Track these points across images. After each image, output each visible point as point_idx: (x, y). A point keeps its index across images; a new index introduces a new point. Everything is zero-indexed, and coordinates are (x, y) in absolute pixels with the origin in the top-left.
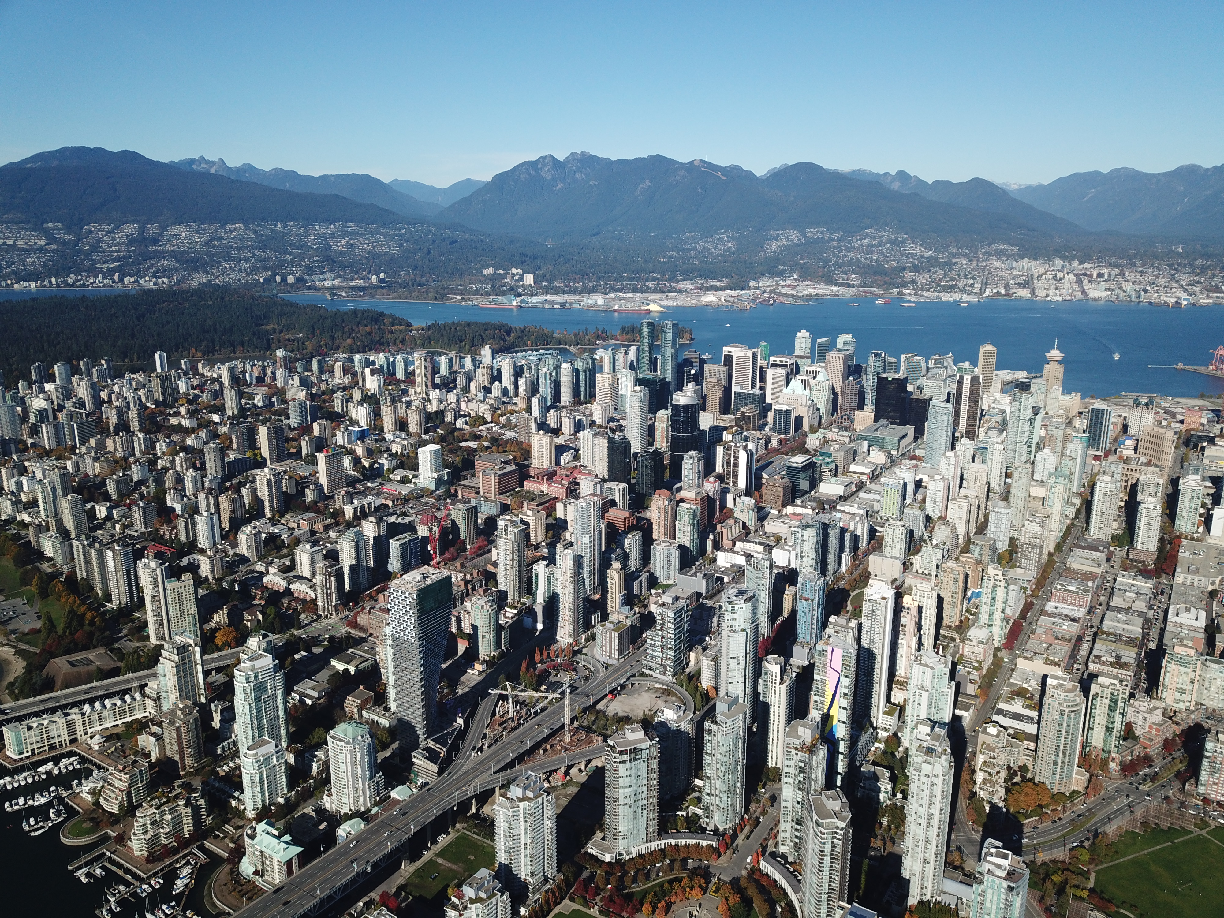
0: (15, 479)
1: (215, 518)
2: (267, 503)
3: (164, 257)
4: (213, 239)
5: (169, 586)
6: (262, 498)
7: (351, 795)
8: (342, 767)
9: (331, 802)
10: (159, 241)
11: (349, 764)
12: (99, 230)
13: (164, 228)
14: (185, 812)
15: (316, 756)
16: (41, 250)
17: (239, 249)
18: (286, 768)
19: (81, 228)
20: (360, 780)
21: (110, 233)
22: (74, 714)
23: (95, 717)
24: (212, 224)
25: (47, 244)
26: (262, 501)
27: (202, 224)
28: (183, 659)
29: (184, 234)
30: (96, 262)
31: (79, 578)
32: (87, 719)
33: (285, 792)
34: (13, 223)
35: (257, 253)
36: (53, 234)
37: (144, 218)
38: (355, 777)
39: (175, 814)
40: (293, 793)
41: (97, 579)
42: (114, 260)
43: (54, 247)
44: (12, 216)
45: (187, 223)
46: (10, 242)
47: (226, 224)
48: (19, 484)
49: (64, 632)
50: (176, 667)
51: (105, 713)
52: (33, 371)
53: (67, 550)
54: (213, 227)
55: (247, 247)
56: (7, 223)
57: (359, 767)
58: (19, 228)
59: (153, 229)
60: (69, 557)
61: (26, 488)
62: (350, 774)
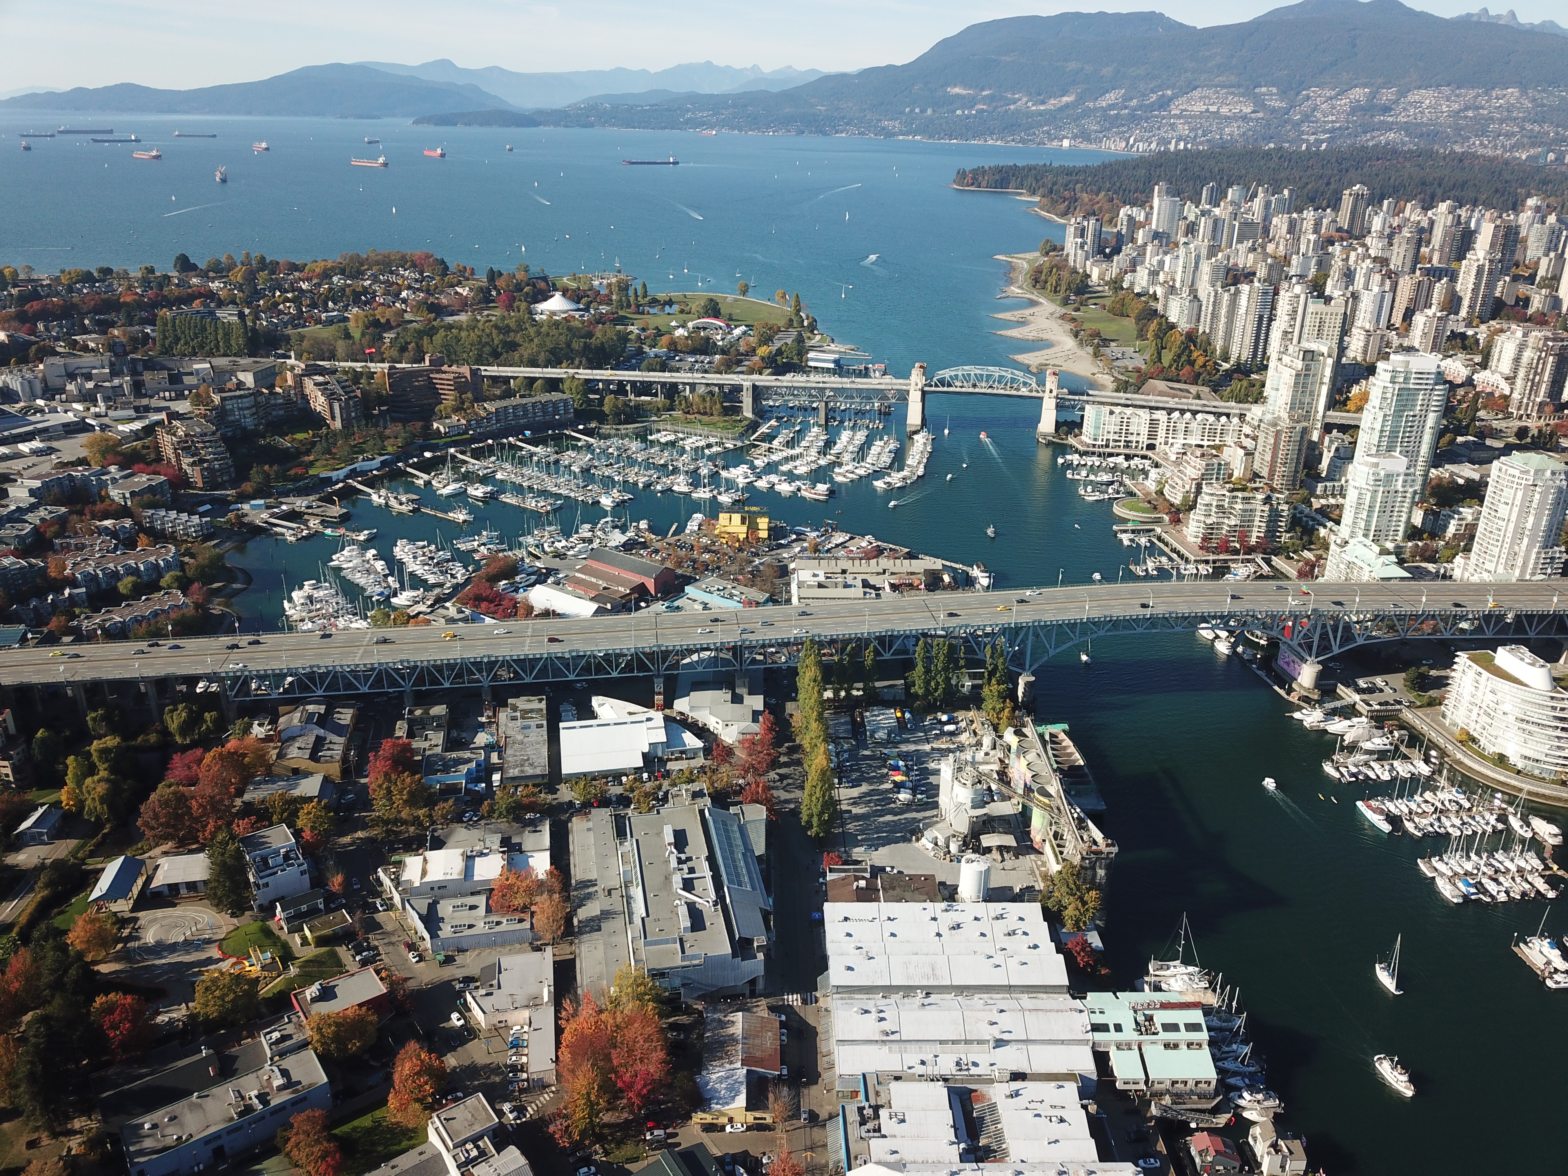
0: (1159, 258)
1: (1388, 297)
2: (1466, 303)
3: (1391, 130)
4: (1467, 108)
5: (1311, 308)
6: (1461, 294)
7: (1503, 561)
8: (1503, 511)
9: (1465, 569)
10: (1391, 109)
11: (1516, 509)
12: (1319, 96)
13: (1402, 94)
14: (1260, 510)
15: (1460, 513)
16: (1245, 118)
17: (1502, 121)
18: (1406, 527)
19: (1298, 93)
20: (1526, 540)
21: (1331, 99)
22: (1161, 415)
23: (1181, 427)
24: (1473, 88)
25: (1253, 112)
26: (1460, 299)
27: (1458, 88)
28: (1307, 368)
29: (1428, 101)
30: (1303, 133)
31: (1200, 331)
32: (1172, 424)
33: (1399, 538)
34: (1223, 87)
35: (1528, 127)
36: (1264, 100)
37: (1380, 80)
38: (1519, 533)
39: (1248, 507)
40: (1410, 544)
41: (1221, 333)
42: (1324, 132)
43: (1260, 115)
44: (1224, 79)
45: (1437, 86)
46: (1213, 109)
47: (1493, 88)
48: (1161, 263)
49: (1170, 366)
50: (1297, 375)
51: (1194, 425)
52: (1204, 193)
53: (1195, 312)
54: (1472, 93)
55: (1515, 119)
56: (1217, 86)
57: (1531, 519)
58: (1227, 93)
59: (1387, 95)
60: (1194, 317)
61: (1166, 268)
62: (1512, 526)
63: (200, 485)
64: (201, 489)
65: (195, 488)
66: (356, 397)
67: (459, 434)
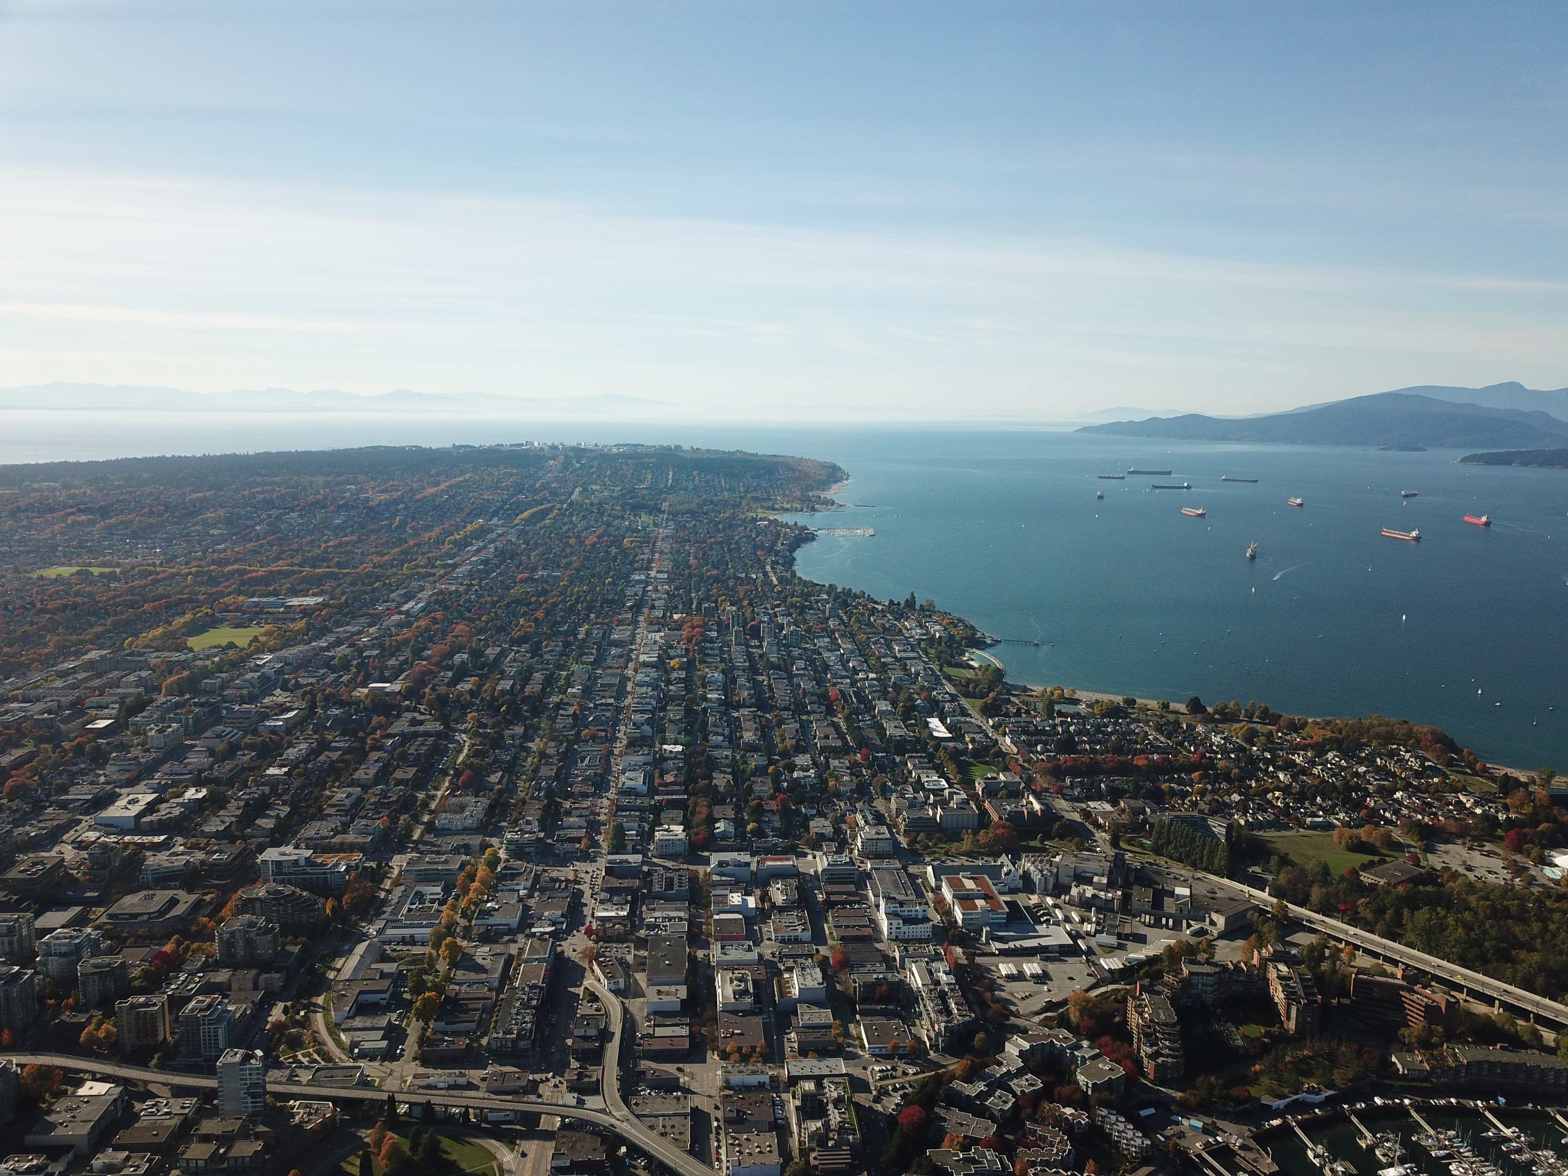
63: (1151, 1077)
64: (1151, 1081)
65: (1146, 1078)
66: (1316, 1002)
67: (1418, 1079)
